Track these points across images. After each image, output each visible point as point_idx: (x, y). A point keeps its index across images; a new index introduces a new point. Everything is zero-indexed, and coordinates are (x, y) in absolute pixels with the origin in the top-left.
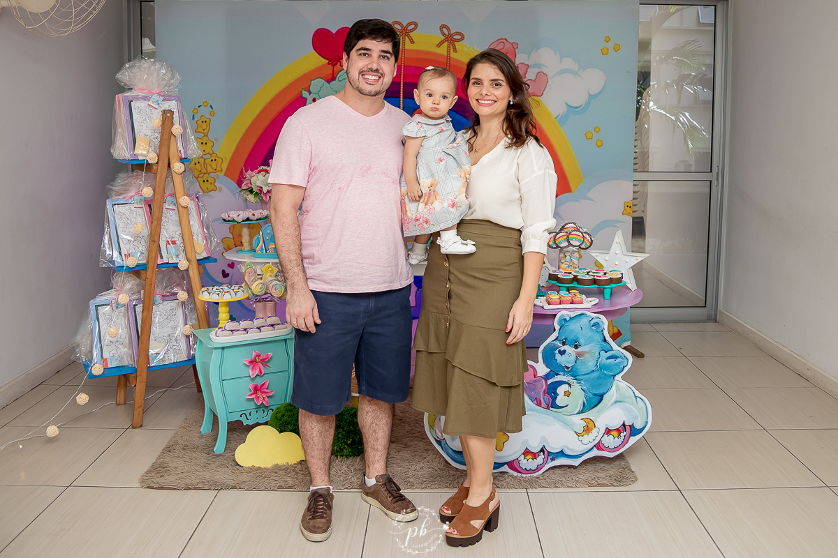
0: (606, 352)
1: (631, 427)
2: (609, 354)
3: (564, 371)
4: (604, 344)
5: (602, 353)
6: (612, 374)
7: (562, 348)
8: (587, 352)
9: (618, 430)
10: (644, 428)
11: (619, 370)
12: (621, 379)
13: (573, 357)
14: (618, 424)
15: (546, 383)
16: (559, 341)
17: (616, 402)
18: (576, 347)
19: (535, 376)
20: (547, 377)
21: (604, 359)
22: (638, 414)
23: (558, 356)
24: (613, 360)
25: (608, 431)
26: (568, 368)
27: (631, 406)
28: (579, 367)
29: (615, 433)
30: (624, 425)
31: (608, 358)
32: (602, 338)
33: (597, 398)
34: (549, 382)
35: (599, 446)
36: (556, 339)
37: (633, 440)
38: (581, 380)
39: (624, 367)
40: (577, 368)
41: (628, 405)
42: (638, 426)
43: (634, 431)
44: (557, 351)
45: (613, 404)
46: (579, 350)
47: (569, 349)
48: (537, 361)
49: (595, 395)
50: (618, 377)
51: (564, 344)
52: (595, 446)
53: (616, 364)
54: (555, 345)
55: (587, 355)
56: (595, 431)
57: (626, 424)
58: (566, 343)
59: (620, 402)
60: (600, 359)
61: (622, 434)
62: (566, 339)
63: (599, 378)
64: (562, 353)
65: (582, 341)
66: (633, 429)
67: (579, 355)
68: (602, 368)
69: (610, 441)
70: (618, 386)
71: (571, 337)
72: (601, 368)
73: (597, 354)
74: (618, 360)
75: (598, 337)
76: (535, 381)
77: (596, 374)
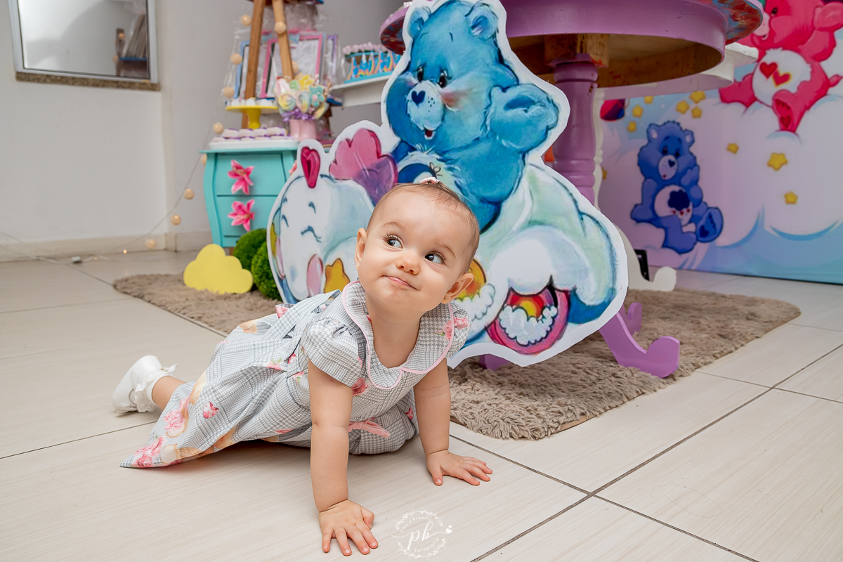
0: (504, 90)
1: (571, 296)
2: (512, 94)
3: (423, 142)
4: (500, 69)
5: (496, 92)
6: (518, 147)
7: (418, 89)
8: (463, 94)
9: (535, 298)
10: (604, 306)
11: (535, 138)
12: (541, 163)
13: (438, 108)
14: (535, 284)
15: (395, 169)
16: (413, 72)
17: (531, 223)
18: (443, 82)
19: (379, 155)
20: (396, 155)
21: (501, 109)
22: (587, 263)
23: (412, 106)
24: (519, 111)
25: (514, 298)
26: (428, 133)
27: (568, 239)
28: (449, 132)
29: (529, 305)
30: (550, 287)
31: (511, 105)
32: (494, 55)
33: (489, 209)
34: (402, 165)
35: (494, 331)
36: (407, 69)
37: (575, 333)
38: (454, 161)
39: (548, 129)
40: (445, 134)
41: (559, 234)
42: (589, 297)
43: (575, 309)
44: (409, 97)
45: (523, 228)
46: (449, 88)
47: (430, 88)
48: (380, 124)
49: (484, 200)
50: (535, 157)
51: (421, 77)
52: (486, 329)
53: (529, 122)
54: (406, 82)
55: (464, 102)
56: (485, 290)
57: (558, 285)
58: (425, 75)
59: (541, 224)
60: (492, 110)
61: (546, 312)
62: (423, 66)
63: (490, 157)
64: (419, 98)
65: (453, 68)
66: (574, 302)
67: (449, 101)
68: (495, 131)
69: (521, 325)
70: (533, 181)
71: (432, 61)
72: (493, 133)
73: (484, 96)
74: (534, 110)
75: (486, 54)
76: (379, 166)
77: (483, 148)
